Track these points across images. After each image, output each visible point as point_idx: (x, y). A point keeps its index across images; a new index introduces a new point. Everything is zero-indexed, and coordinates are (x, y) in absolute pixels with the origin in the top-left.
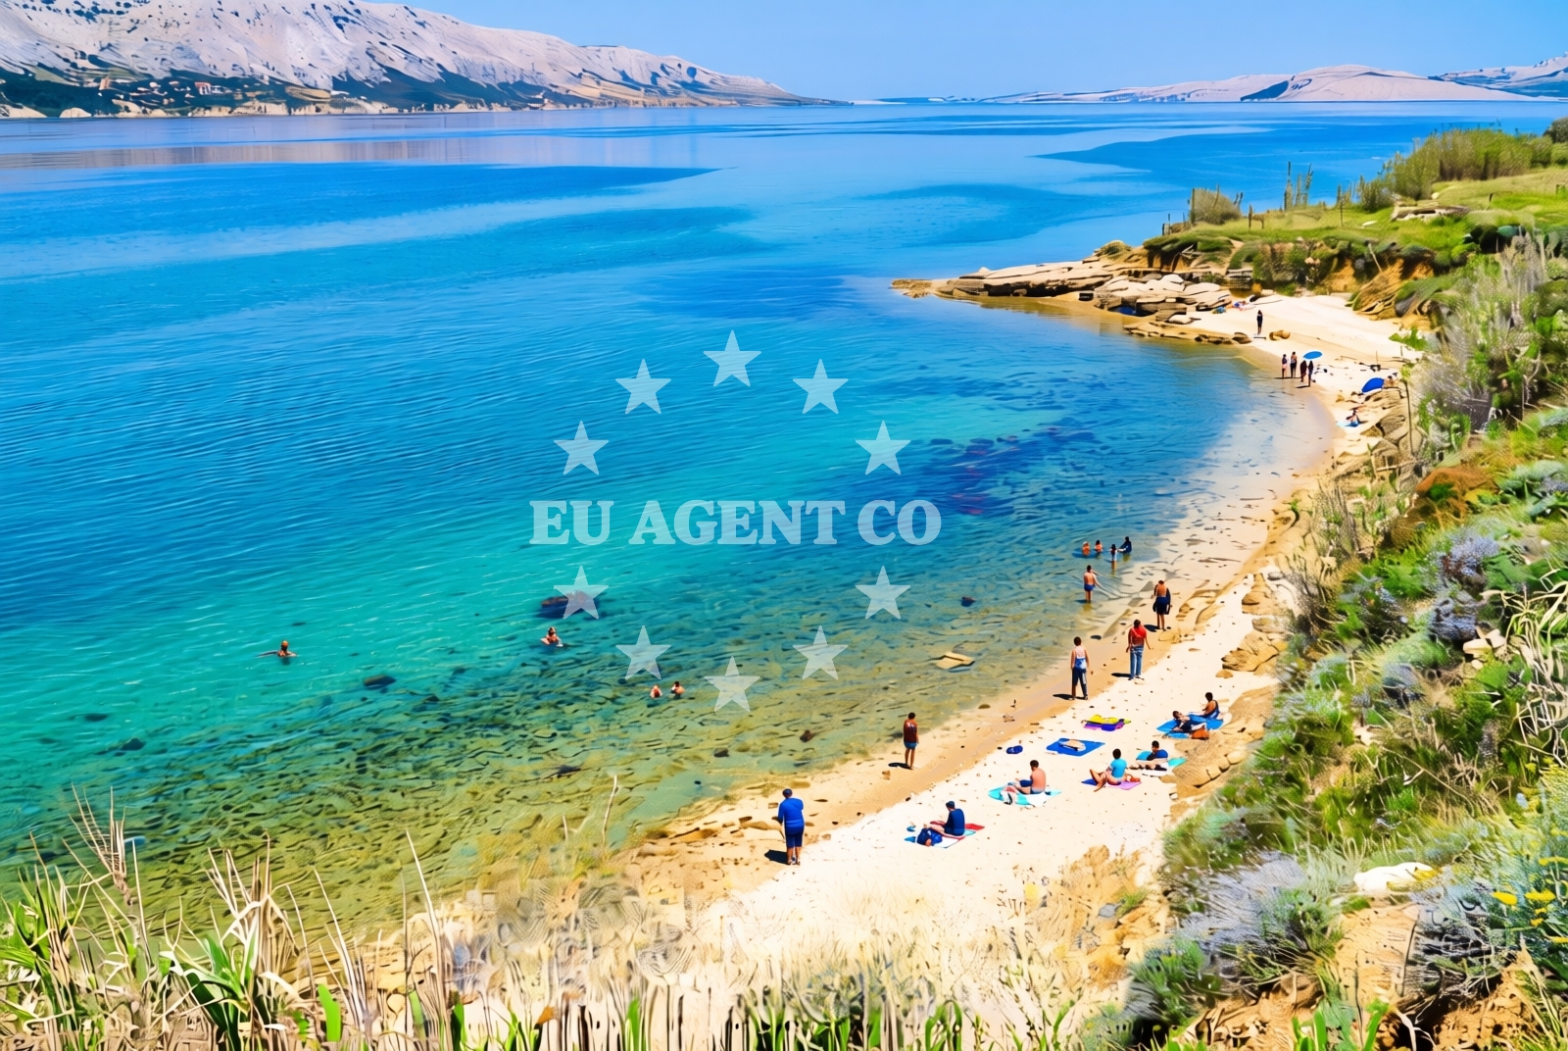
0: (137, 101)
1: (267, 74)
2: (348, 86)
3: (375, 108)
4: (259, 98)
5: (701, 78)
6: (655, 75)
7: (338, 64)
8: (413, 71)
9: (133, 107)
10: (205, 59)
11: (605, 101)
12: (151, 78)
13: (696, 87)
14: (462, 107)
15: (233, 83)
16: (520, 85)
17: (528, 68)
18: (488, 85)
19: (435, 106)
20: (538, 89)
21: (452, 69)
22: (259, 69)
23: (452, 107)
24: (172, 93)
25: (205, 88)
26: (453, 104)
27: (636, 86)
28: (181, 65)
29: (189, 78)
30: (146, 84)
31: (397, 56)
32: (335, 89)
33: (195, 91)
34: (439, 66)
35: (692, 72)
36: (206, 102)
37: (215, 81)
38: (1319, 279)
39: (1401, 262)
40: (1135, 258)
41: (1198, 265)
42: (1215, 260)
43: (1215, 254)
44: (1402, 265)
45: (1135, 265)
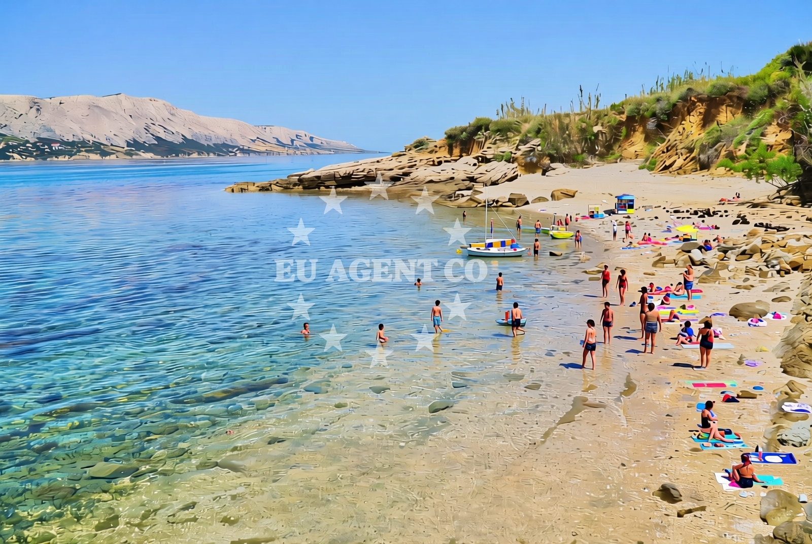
0: (19, 154)
1: (91, 139)
2: (135, 145)
3: (149, 155)
4: (86, 151)
5: (315, 142)
6: (292, 141)
7: (130, 135)
8: (169, 138)
9: (15, 155)
10: (58, 132)
11: (268, 153)
12: (28, 142)
13: (314, 146)
14: (195, 155)
15: (73, 144)
16: (225, 145)
17: (228, 137)
18: (208, 145)
19: (180, 155)
20: (233, 147)
21: (189, 137)
22: (88, 137)
23: (188, 156)
24: (38, 148)
25: (56, 147)
26: (189, 154)
27: (284, 145)
28: (44, 135)
29: (48, 142)
30: (24, 145)
31: (161, 130)
32: (127, 147)
33: (51, 148)
34: (183, 135)
35: (311, 138)
36: (57, 153)
37: (62, 143)
38: (609, 148)
39: (701, 108)
40: (437, 149)
41: (490, 146)
42: (507, 140)
43: (507, 135)
44: (702, 111)
45: (438, 155)
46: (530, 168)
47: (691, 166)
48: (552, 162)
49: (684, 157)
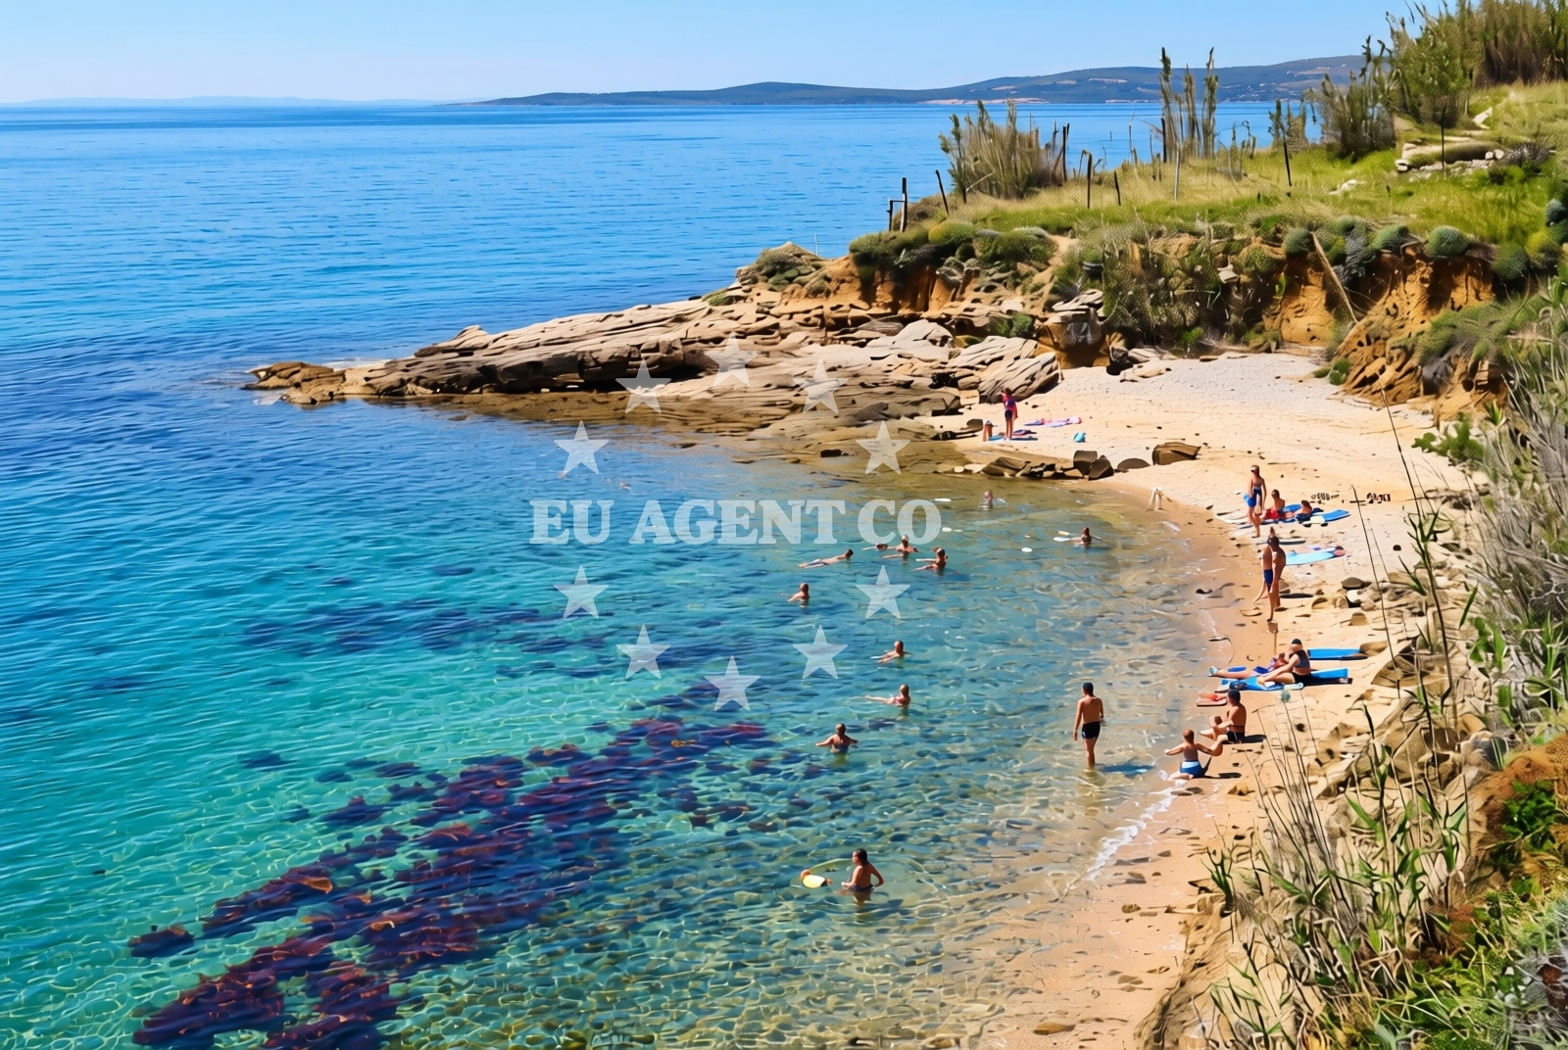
38: (1253, 317)
39: (1425, 271)
40: (832, 286)
41: (980, 295)
42: (1017, 281)
43: (1015, 268)
44: (1426, 276)
45: (833, 301)
46: (1080, 355)
47: (1407, 385)
48: (1130, 346)
49: (1397, 364)
